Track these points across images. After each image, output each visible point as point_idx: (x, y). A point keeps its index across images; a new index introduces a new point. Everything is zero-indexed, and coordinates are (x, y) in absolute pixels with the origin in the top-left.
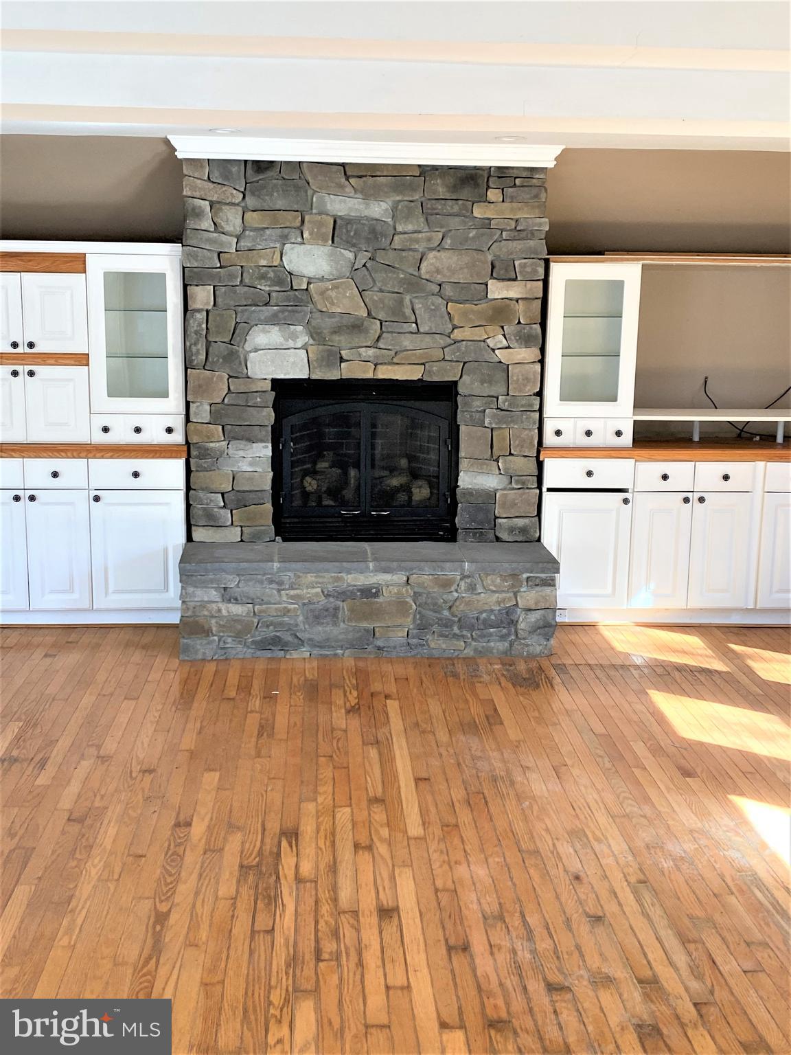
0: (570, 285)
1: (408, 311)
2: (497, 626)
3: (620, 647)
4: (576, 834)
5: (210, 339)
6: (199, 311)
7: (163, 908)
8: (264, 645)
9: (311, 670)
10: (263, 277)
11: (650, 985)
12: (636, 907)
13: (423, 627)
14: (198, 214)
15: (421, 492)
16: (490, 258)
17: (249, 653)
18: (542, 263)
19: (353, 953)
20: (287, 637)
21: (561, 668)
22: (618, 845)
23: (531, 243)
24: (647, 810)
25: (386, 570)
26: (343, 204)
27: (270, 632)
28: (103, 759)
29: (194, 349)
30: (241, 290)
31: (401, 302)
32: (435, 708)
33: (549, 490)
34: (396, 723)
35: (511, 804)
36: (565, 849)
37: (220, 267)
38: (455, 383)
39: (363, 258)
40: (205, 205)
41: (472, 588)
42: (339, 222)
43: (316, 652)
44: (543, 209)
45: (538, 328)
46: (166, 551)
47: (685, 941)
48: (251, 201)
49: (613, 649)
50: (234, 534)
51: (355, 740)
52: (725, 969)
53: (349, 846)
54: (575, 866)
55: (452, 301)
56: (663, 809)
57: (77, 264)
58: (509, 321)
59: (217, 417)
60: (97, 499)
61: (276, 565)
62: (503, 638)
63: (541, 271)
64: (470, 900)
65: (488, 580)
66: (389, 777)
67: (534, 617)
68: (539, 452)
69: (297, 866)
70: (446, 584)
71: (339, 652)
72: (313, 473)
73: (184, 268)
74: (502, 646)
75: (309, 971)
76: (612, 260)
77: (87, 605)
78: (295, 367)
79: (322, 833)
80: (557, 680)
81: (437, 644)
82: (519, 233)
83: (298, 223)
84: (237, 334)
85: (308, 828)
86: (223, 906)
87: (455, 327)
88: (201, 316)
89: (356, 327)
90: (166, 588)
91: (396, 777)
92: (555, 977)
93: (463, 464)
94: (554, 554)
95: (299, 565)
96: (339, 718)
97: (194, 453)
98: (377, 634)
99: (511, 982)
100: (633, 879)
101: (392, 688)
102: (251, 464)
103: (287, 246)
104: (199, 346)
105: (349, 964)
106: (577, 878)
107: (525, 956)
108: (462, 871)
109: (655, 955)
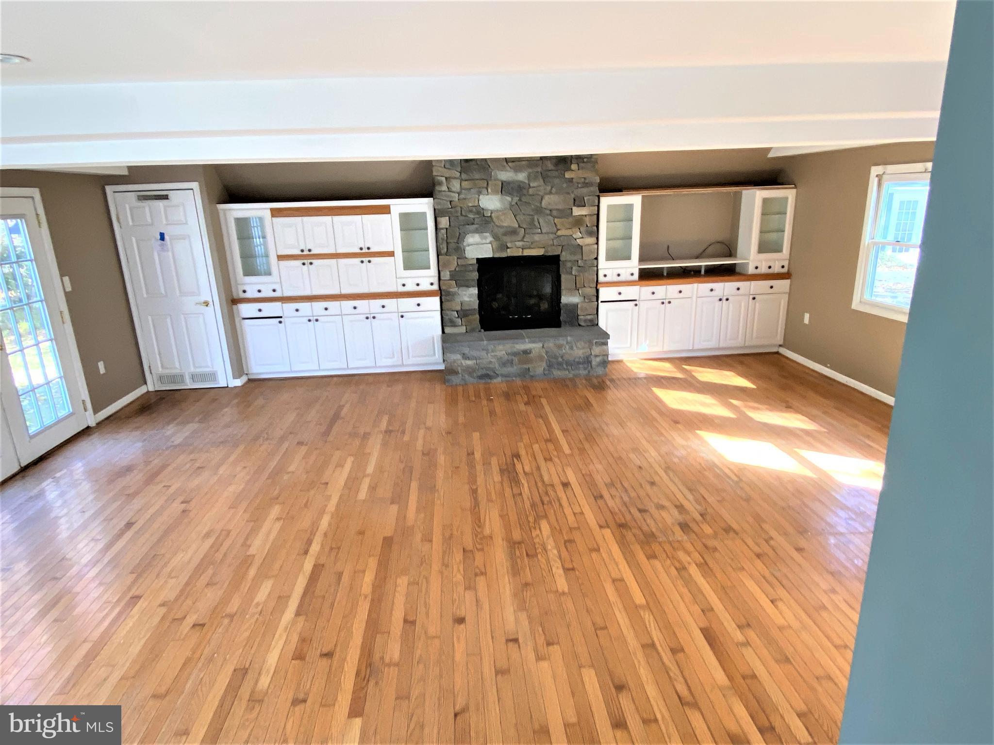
0: (610, 207)
1: (536, 223)
2: (583, 363)
3: (635, 370)
4: (636, 450)
5: (448, 241)
6: (442, 229)
7: (474, 487)
8: (481, 377)
9: (504, 387)
10: (471, 211)
11: (680, 508)
12: (667, 477)
13: (550, 366)
14: (440, 184)
15: (544, 306)
16: (573, 196)
17: (475, 381)
18: (597, 198)
19: (556, 501)
20: (491, 373)
21: (612, 380)
22: (653, 453)
23: (592, 189)
24: (663, 439)
25: (533, 342)
26: (506, 175)
27: (484, 372)
28: (428, 429)
29: (441, 246)
30: (461, 218)
31: (533, 220)
32: (562, 401)
33: (602, 302)
34: (547, 409)
35: (605, 440)
36: (632, 456)
37: (452, 208)
38: (558, 256)
39: (516, 199)
40: (443, 179)
41: (571, 348)
42: (504, 184)
43: (504, 379)
44: (597, 172)
45: (595, 228)
46: (433, 338)
47: (690, 490)
48: (464, 176)
49: (632, 371)
50: (463, 329)
51: (532, 417)
52: (709, 500)
53: (542, 459)
54: (638, 463)
55: (556, 217)
56: (670, 438)
57: (386, 210)
58: (582, 225)
59: (453, 276)
60: (402, 317)
61: (485, 342)
62: (585, 369)
63: (597, 201)
64: (598, 478)
65: (578, 344)
66: (550, 430)
67: (598, 359)
68: (597, 285)
69: (523, 468)
70: (560, 347)
71: (514, 378)
72: (495, 300)
73: (435, 209)
74: (585, 372)
75: (541, 508)
76: (628, 194)
77: (400, 363)
78: (487, 252)
79: (529, 455)
80: (612, 386)
81: (557, 373)
82: (586, 184)
83: (485, 185)
84: (460, 238)
85: (523, 452)
86: (498, 486)
87: (558, 230)
88: (444, 231)
89: (513, 232)
90: (434, 354)
91: (553, 431)
92: (641, 507)
93: (563, 292)
94: (605, 330)
95: (496, 342)
96: (522, 407)
97: (443, 293)
98: (530, 370)
99: (624, 509)
100: (663, 467)
101: (541, 393)
102: (468, 297)
103: (481, 197)
104: (444, 245)
105: (556, 505)
106: (640, 467)
107: (626, 499)
108: (591, 467)
109: (680, 496)
